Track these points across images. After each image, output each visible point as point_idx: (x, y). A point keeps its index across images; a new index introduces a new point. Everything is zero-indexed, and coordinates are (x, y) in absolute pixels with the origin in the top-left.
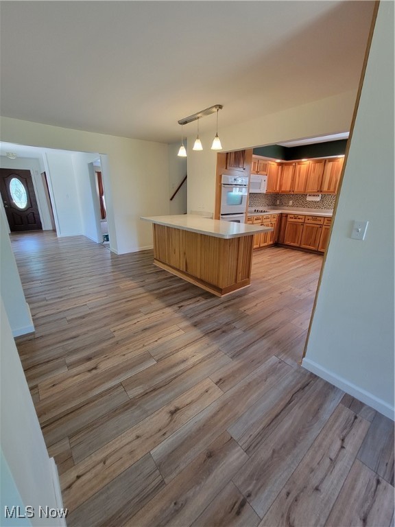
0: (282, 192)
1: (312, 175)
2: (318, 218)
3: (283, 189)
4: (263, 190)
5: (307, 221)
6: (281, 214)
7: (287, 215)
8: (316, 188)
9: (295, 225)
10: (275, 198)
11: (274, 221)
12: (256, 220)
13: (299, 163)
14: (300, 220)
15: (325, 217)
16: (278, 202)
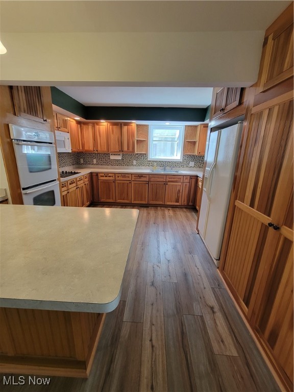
0: (86, 151)
1: (112, 136)
2: (127, 175)
3: (86, 148)
4: (68, 149)
5: (117, 178)
6: (91, 173)
7: (97, 174)
8: (117, 149)
9: (107, 183)
10: (79, 157)
11: (87, 181)
12: (70, 184)
13: (97, 124)
14: (111, 178)
15: (132, 174)
16: (82, 161)
